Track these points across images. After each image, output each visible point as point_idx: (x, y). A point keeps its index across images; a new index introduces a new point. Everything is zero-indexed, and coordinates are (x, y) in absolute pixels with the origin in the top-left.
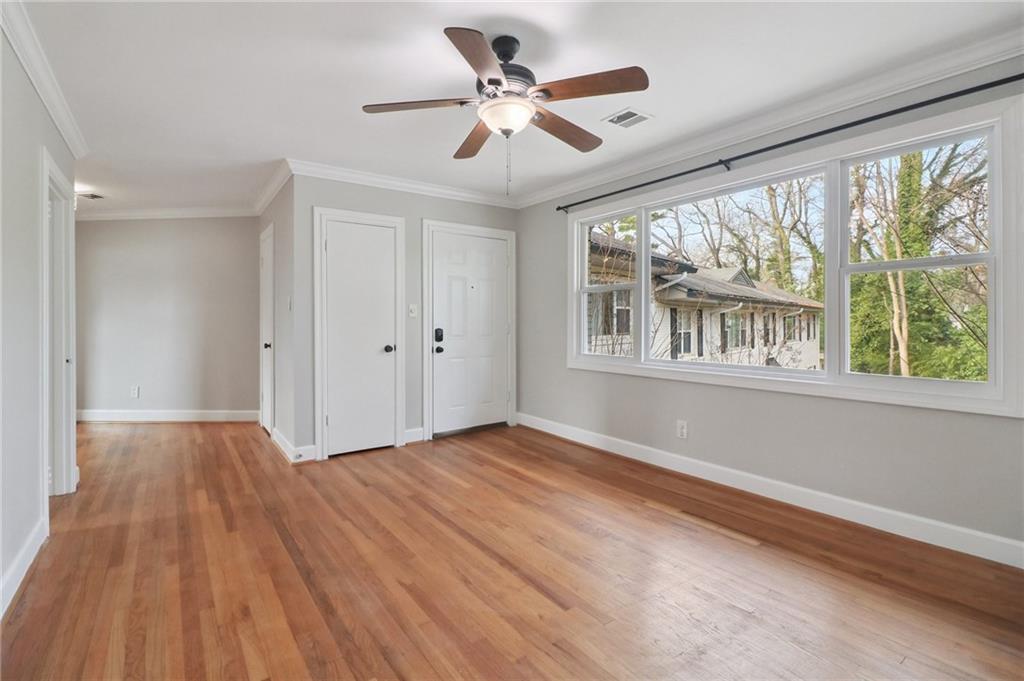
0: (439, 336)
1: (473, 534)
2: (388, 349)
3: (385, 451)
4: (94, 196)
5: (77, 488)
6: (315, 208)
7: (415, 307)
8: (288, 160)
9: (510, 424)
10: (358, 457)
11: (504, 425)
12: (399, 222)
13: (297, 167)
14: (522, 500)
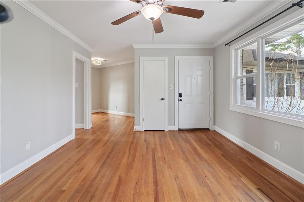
0: (181, 95)
1: (157, 167)
2: (162, 99)
3: (161, 132)
4: (106, 61)
5: (91, 128)
6: (140, 57)
7: (172, 86)
8: (132, 44)
9: (211, 129)
10: (152, 132)
11: (208, 129)
12: (166, 58)
13: (135, 46)
14: (187, 160)
